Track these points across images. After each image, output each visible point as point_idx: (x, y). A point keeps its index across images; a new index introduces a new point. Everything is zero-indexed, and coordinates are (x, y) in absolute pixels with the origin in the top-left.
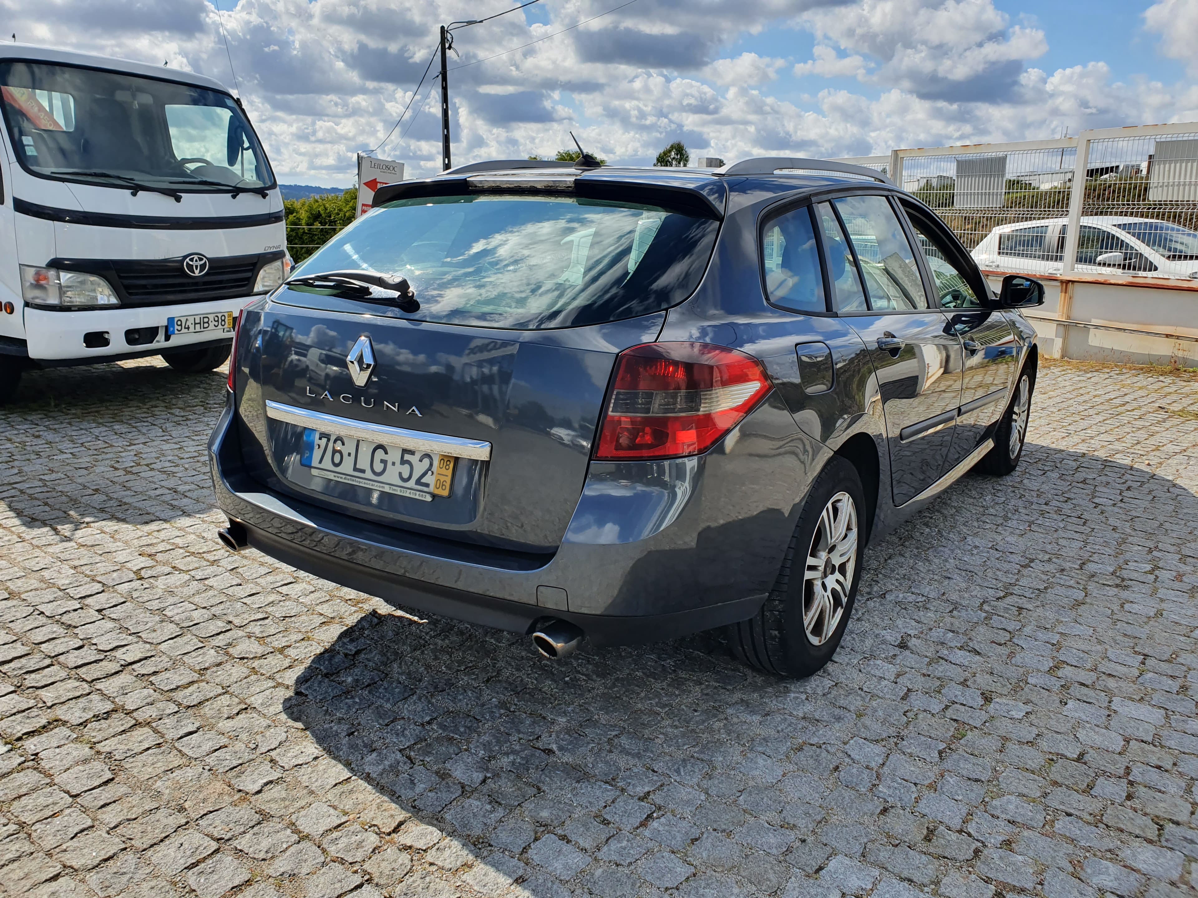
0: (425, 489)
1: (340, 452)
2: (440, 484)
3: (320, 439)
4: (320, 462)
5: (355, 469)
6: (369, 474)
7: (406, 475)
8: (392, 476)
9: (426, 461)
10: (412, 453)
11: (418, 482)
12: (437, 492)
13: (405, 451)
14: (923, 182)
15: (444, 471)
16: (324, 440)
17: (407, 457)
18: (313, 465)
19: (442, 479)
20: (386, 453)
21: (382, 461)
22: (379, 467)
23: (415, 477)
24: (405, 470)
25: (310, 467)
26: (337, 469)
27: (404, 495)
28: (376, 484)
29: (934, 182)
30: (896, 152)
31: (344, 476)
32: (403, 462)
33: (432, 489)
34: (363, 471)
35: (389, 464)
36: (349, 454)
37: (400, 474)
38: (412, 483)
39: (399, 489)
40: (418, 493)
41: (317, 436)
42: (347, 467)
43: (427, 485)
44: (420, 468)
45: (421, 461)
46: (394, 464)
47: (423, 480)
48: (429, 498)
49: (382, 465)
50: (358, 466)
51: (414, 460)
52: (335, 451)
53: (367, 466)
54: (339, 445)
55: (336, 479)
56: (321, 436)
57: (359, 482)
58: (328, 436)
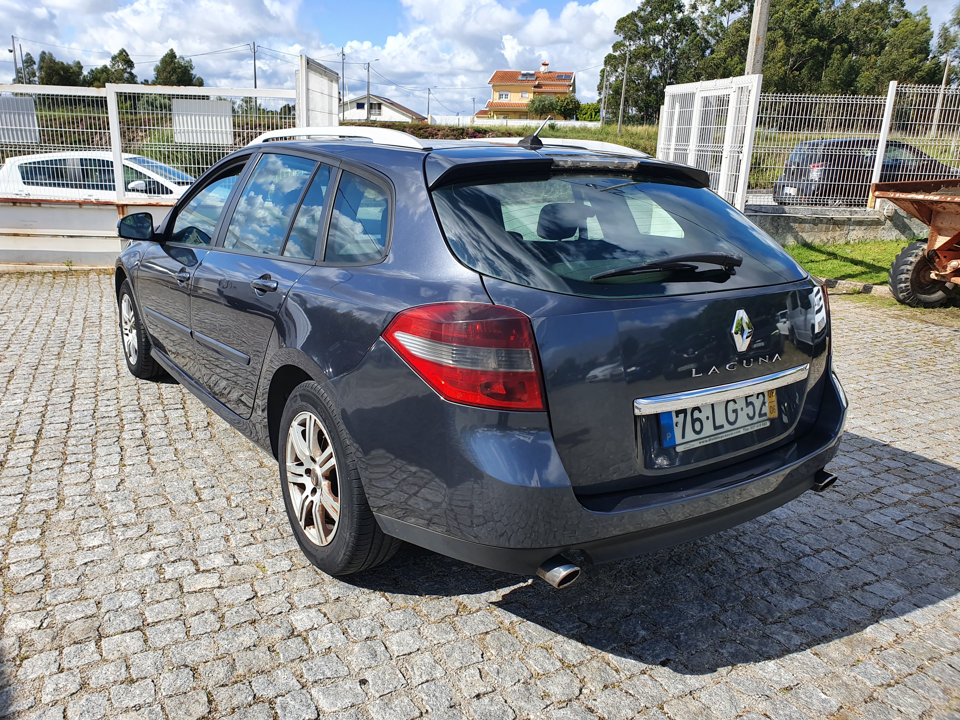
0: (765, 418)
1: (699, 420)
2: (771, 409)
3: (677, 416)
4: (683, 437)
5: (716, 428)
6: (727, 427)
7: (751, 415)
8: (743, 420)
9: (761, 398)
11: (760, 415)
12: (772, 416)
13: (747, 397)
15: (772, 399)
16: (682, 416)
18: (677, 443)
19: (773, 405)
20: (735, 404)
21: (734, 411)
22: (732, 418)
23: (757, 411)
24: (751, 411)
25: (675, 445)
26: (701, 435)
27: (754, 429)
28: (734, 432)
31: (708, 439)
32: (748, 405)
33: (769, 415)
34: (722, 427)
35: (739, 411)
36: (708, 418)
37: (748, 415)
38: (757, 419)
39: (749, 427)
40: (762, 423)
41: (674, 415)
42: (708, 429)
43: (765, 414)
44: (758, 405)
45: (758, 398)
46: (742, 409)
47: (762, 412)
48: (768, 424)
49: (735, 414)
50: (717, 425)
51: (753, 399)
52: (694, 421)
53: (724, 422)
54: (696, 414)
55: (702, 444)
56: (678, 413)
57: (722, 437)
58: (684, 411)
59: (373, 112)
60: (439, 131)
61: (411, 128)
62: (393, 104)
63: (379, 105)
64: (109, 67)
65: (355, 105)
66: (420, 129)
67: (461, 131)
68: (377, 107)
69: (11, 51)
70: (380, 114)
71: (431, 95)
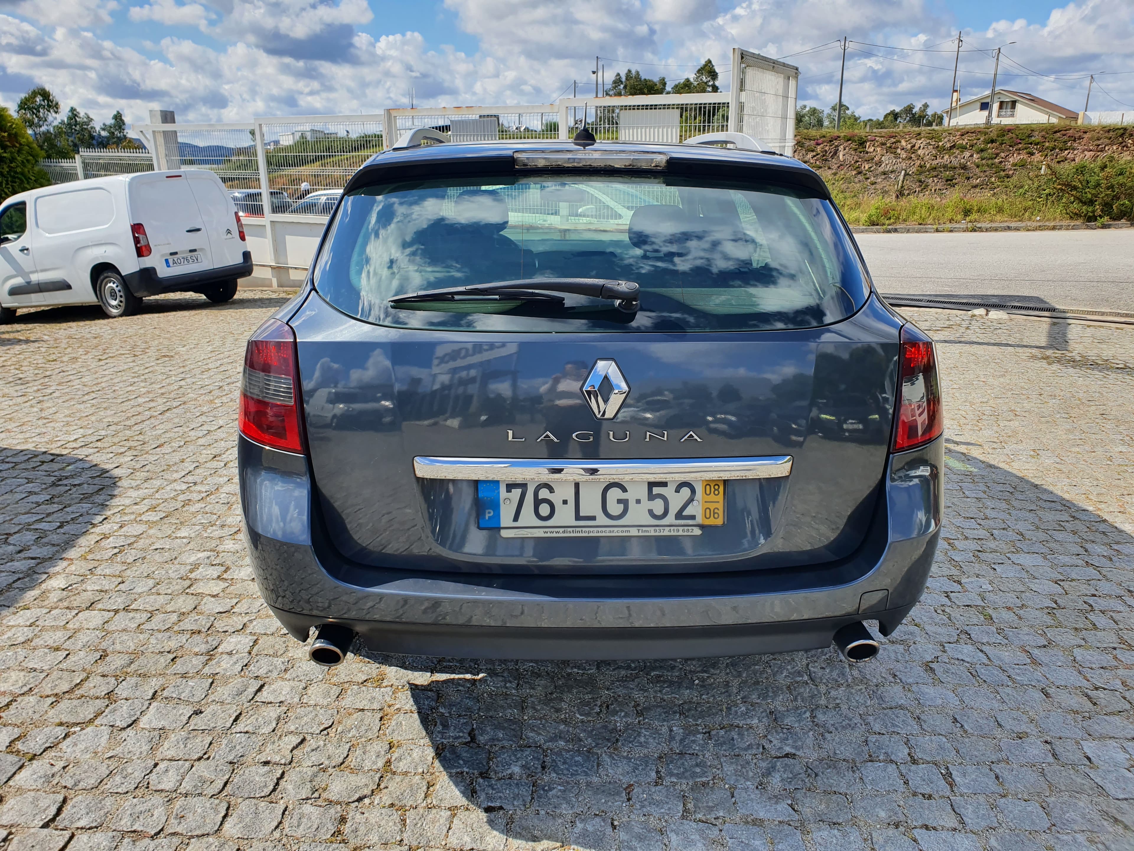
0: (690, 522)
1: (548, 502)
2: (708, 512)
3: (509, 491)
4: (516, 518)
5: (578, 517)
6: (602, 519)
7: (659, 512)
8: (638, 516)
9: (686, 492)
10: (664, 484)
11: (679, 515)
12: (707, 522)
13: (651, 485)
14: (298, 136)
15: (712, 497)
16: (517, 493)
17: (656, 490)
18: (503, 525)
19: (712, 506)
20: (624, 490)
21: (619, 501)
22: (615, 509)
23: (673, 510)
24: (658, 507)
25: (499, 529)
26: (550, 523)
27: (662, 534)
28: (616, 529)
29: (309, 136)
30: (388, 111)
31: (561, 530)
32: (651, 497)
33: (699, 520)
34: (593, 518)
35: (632, 504)
36: (565, 502)
37: (651, 511)
38: (670, 519)
39: (652, 529)
40: (681, 529)
41: (503, 489)
42: (565, 517)
43: (692, 517)
44: (676, 501)
45: (677, 491)
46: (638, 501)
47: (686, 513)
48: (697, 532)
49: (622, 506)
50: (581, 514)
51: (668, 492)
52: (538, 502)
53: (598, 512)
54: (544, 493)
55: (549, 535)
56: (510, 487)
57: (589, 532)
58: (523, 486)
59: (1003, 113)
60: (1085, 132)
61: (1043, 130)
62: (1034, 101)
63: (1014, 103)
64: (692, 80)
65: (978, 105)
66: (1055, 132)
67: (1122, 131)
68: (1010, 105)
69: (594, 73)
70: (1012, 116)
71: (1094, 84)
